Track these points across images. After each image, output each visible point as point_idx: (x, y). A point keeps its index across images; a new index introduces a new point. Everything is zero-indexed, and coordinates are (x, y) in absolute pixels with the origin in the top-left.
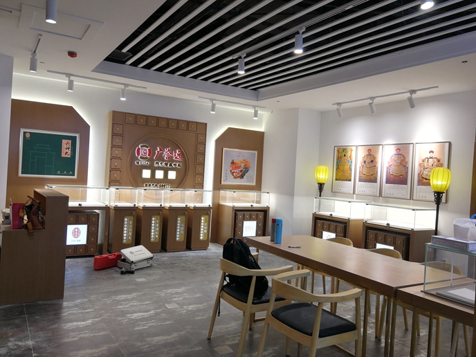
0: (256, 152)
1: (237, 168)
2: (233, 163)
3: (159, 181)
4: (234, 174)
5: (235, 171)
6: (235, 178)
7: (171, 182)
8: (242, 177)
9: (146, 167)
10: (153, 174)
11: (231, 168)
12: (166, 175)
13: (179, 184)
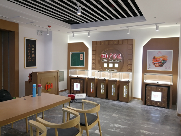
0: (172, 51)
1: (157, 61)
2: (154, 58)
3: (111, 68)
4: (156, 64)
5: (156, 63)
6: (156, 66)
7: (116, 68)
8: (161, 66)
9: (105, 62)
10: (108, 65)
11: (153, 61)
12: (114, 65)
13: (120, 69)
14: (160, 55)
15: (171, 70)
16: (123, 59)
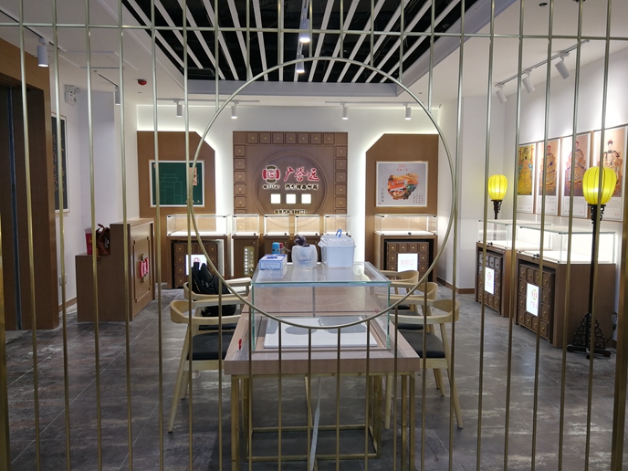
0: (427, 163)
1: (397, 185)
2: (391, 179)
3: (291, 207)
5: (395, 189)
6: (396, 198)
7: (306, 207)
8: (406, 196)
9: (275, 192)
10: (283, 199)
11: (389, 187)
12: (299, 199)
13: (316, 208)
14: (404, 173)
15: (426, 205)
16: (323, 183)
